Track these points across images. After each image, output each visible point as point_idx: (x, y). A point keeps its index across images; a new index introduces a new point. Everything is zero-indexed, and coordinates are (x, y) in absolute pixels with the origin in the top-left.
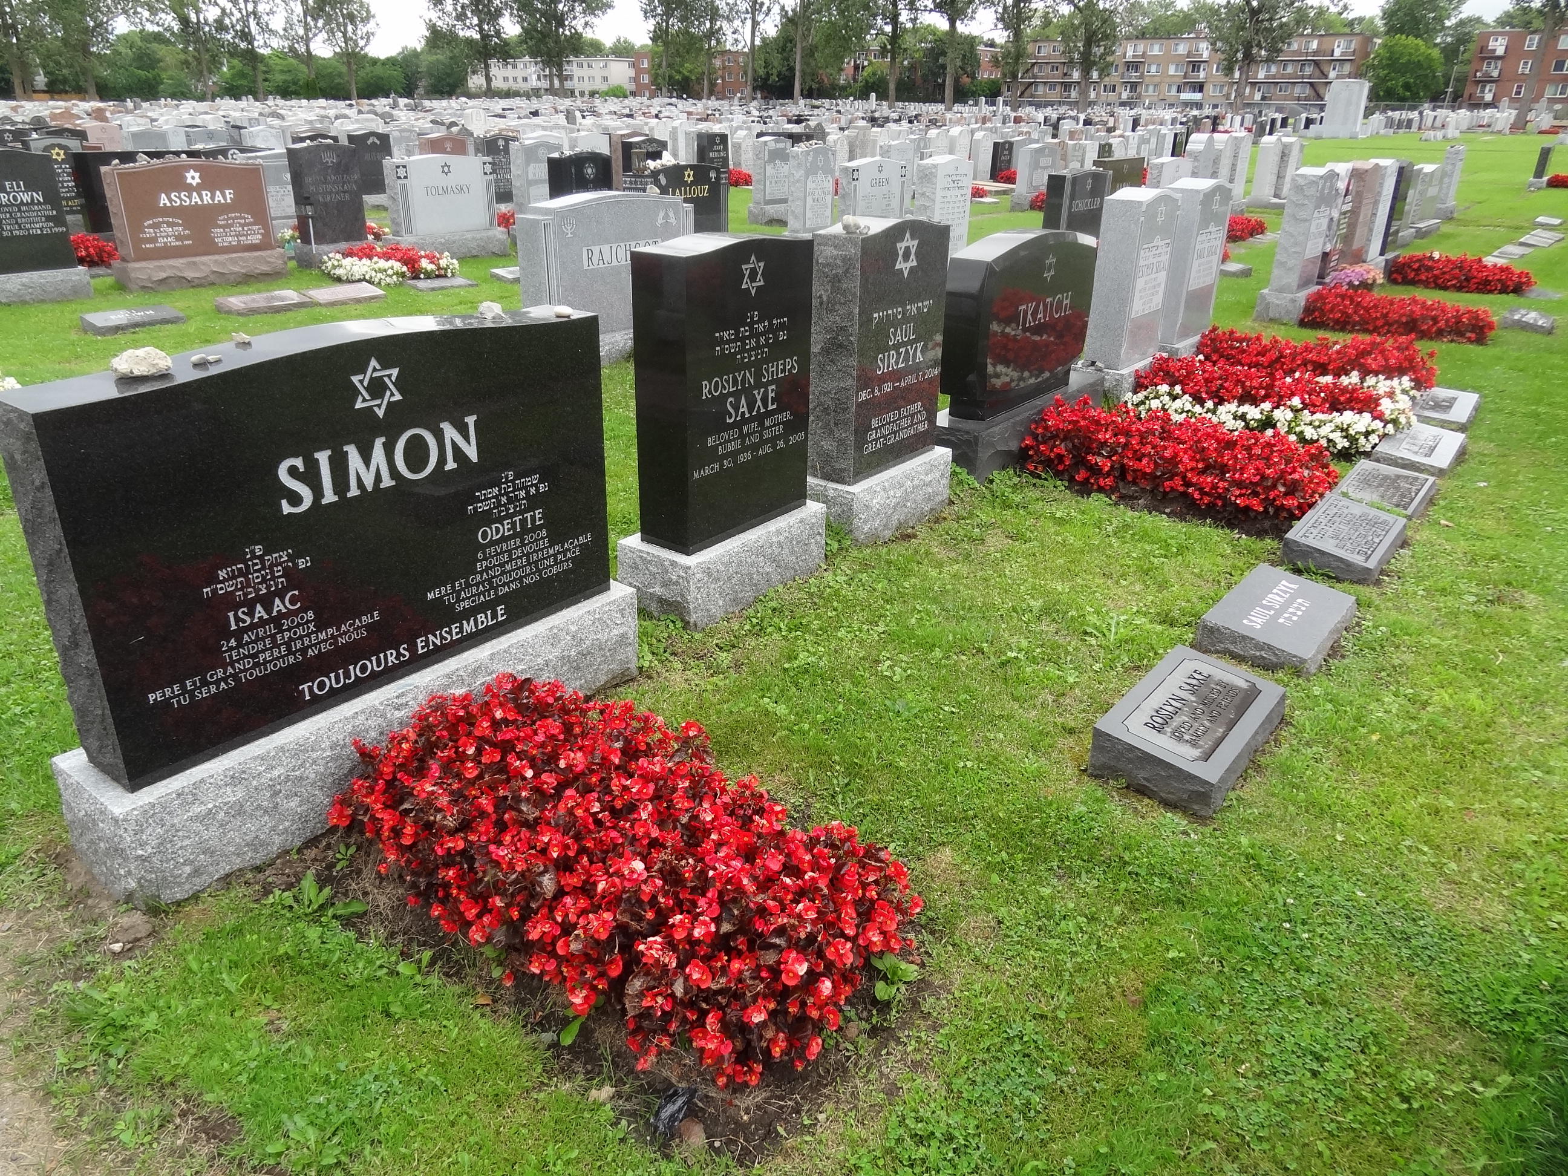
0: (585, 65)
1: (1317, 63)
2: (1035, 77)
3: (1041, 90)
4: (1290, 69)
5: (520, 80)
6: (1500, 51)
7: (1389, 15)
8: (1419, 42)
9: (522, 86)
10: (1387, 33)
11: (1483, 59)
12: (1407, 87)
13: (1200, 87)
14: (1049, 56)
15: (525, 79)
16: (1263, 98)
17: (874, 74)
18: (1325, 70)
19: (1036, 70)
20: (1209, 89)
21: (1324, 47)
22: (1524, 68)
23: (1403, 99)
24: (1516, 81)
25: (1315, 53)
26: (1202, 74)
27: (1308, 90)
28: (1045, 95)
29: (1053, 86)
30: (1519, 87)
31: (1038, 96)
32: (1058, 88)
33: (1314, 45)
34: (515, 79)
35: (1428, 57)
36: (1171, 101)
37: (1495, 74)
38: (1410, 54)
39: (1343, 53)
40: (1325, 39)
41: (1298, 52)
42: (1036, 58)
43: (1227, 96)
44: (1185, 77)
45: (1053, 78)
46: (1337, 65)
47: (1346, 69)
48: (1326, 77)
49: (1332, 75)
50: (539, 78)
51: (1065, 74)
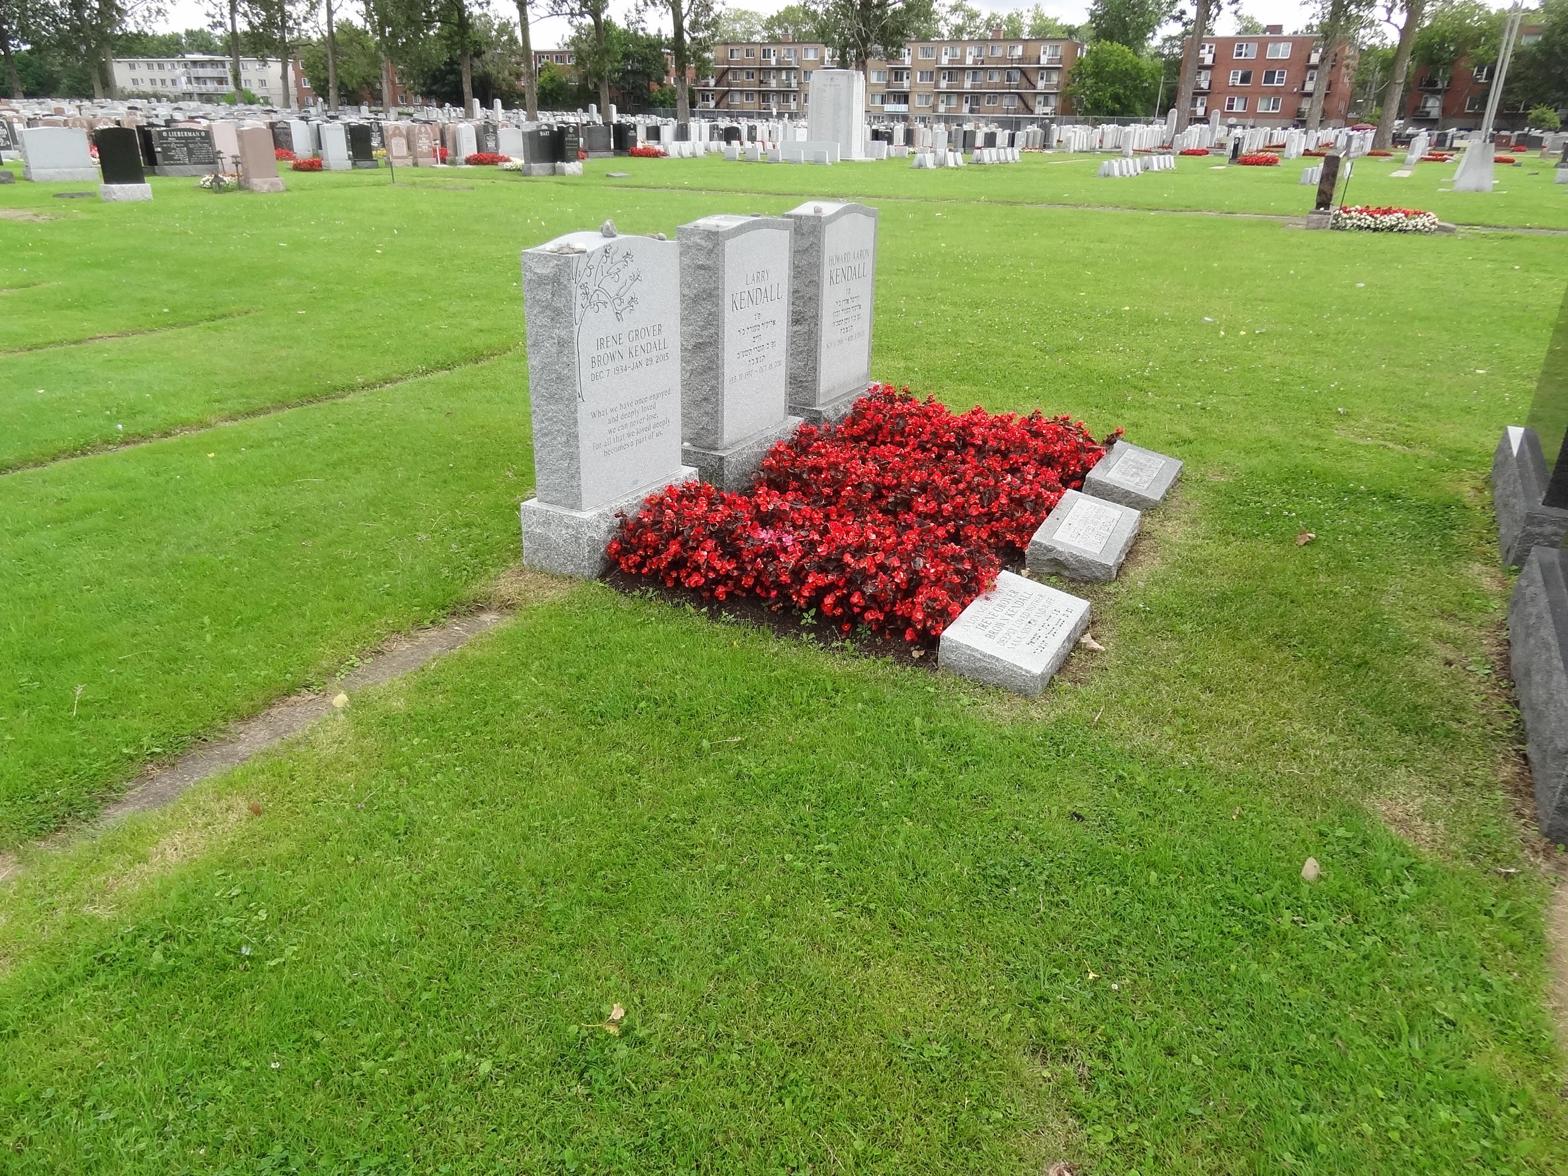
1: (1023, 72)
2: (729, 85)
3: (737, 100)
4: (996, 79)
6: (1208, 60)
7: (1095, 20)
13: (904, 98)
14: (742, 62)
15: (174, 82)
17: (552, 80)
18: (1032, 79)
19: (730, 77)
20: (914, 100)
21: (1031, 52)
22: (1234, 79)
24: (1229, 93)
25: (1021, 60)
26: (906, 83)
28: (742, 105)
29: (749, 95)
31: (735, 107)
32: (756, 96)
33: (1019, 51)
35: (1135, 66)
37: (1205, 85)
38: (1117, 62)
40: (1030, 44)
41: (1003, 59)
42: (728, 62)
43: (934, 108)
44: (888, 86)
45: (749, 85)
46: (1045, 72)
47: (1055, 78)
48: (1035, 88)
49: (1041, 85)
50: (189, 81)
51: (761, 82)
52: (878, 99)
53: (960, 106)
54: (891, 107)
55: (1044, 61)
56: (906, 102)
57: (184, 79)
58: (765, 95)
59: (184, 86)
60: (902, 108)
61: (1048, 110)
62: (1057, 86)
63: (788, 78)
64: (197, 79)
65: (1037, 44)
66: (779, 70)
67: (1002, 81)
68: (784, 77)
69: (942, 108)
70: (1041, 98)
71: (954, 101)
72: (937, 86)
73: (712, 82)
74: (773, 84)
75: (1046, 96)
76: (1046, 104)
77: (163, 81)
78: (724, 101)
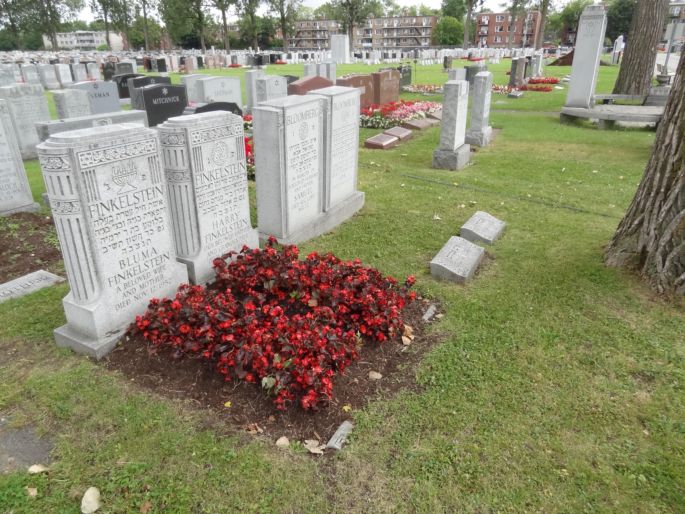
0: (99, 35)
1: (416, 29)
2: (301, 37)
3: (304, 43)
5: (69, 43)
6: (487, 23)
7: (444, 8)
8: (455, 19)
9: (69, 45)
10: (444, 15)
11: (481, 26)
12: (451, 39)
13: (370, 40)
14: (306, 28)
15: (71, 42)
16: (397, 45)
18: (420, 32)
19: (301, 34)
20: (374, 41)
21: (419, 22)
22: (497, 30)
23: (450, 44)
24: (495, 35)
25: (415, 24)
26: (371, 35)
27: (415, 41)
28: (306, 45)
29: (309, 41)
30: (496, 38)
31: (304, 46)
32: (312, 42)
33: (414, 21)
34: (67, 42)
35: (459, 26)
36: (359, 47)
37: (486, 32)
38: (452, 24)
39: (426, 25)
40: (419, 18)
41: (408, 24)
42: (300, 28)
43: (382, 44)
44: (364, 36)
45: (309, 37)
46: (425, 29)
47: (429, 31)
48: (421, 35)
50: (78, 42)
51: (313, 36)
52: (360, 41)
53: (392, 43)
54: (365, 45)
55: (424, 24)
56: (371, 42)
57: (75, 41)
58: (315, 41)
59: (75, 44)
60: (370, 45)
61: (426, 44)
62: (429, 34)
64: (81, 41)
65: (422, 18)
66: (320, 31)
67: (408, 33)
68: (322, 34)
69: (385, 44)
70: (423, 39)
71: (390, 41)
72: (383, 36)
73: (294, 36)
74: (318, 37)
75: (426, 38)
78: (299, 44)
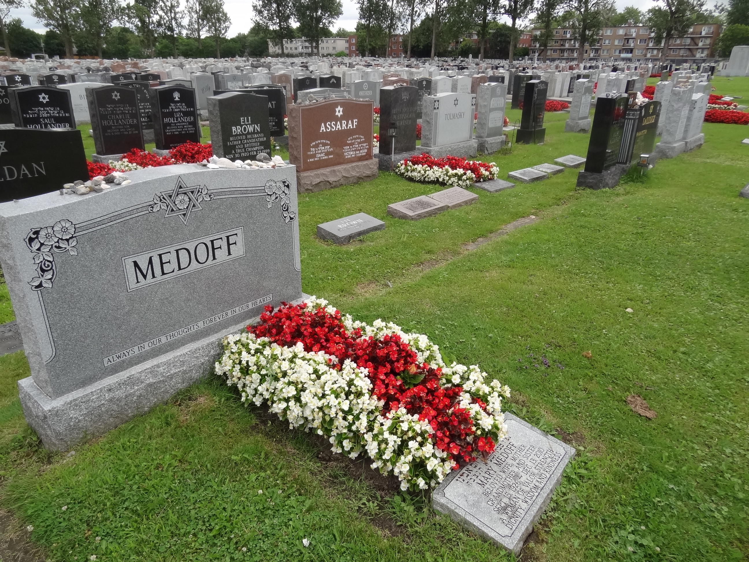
0: (325, 41)
1: (692, 38)
3: (549, 53)
5: (293, 49)
7: (731, 14)
9: (294, 52)
15: (296, 49)
18: (697, 42)
20: (636, 52)
21: (697, 30)
25: (692, 33)
26: (632, 45)
27: (688, 53)
39: (706, 34)
40: (697, 26)
43: (645, 55)
44: (623, 46)
45: (556, 46)
46: (703, 39)
47: (708, 41)
48: (697, 45)
49: (701, 44)
50: (303, 48)
51: (562, 45)
52: (618, 51)
53: (658, 54)
54: (623, 55)
55: (703, 33)
56: (631, 52)
57: (300, 47)
58: (562, 51)
59: (300, 50)
60: (629, 55)
61: (703, 55)
62: (709, 45)
63: (574, 43)
64: (306, 47)
65: (700, 26)
66: (570, 40)
67: (681, 43)
68: (572, 42)
69: (649, 55)
70: (700, 50)
71: (655, 52)
72: (648, 45)
73: (538, 45)
74: (567, 46)
75: (703, 49)
76: (702, 53)
77: (291, 48)
78: (542, 54)
